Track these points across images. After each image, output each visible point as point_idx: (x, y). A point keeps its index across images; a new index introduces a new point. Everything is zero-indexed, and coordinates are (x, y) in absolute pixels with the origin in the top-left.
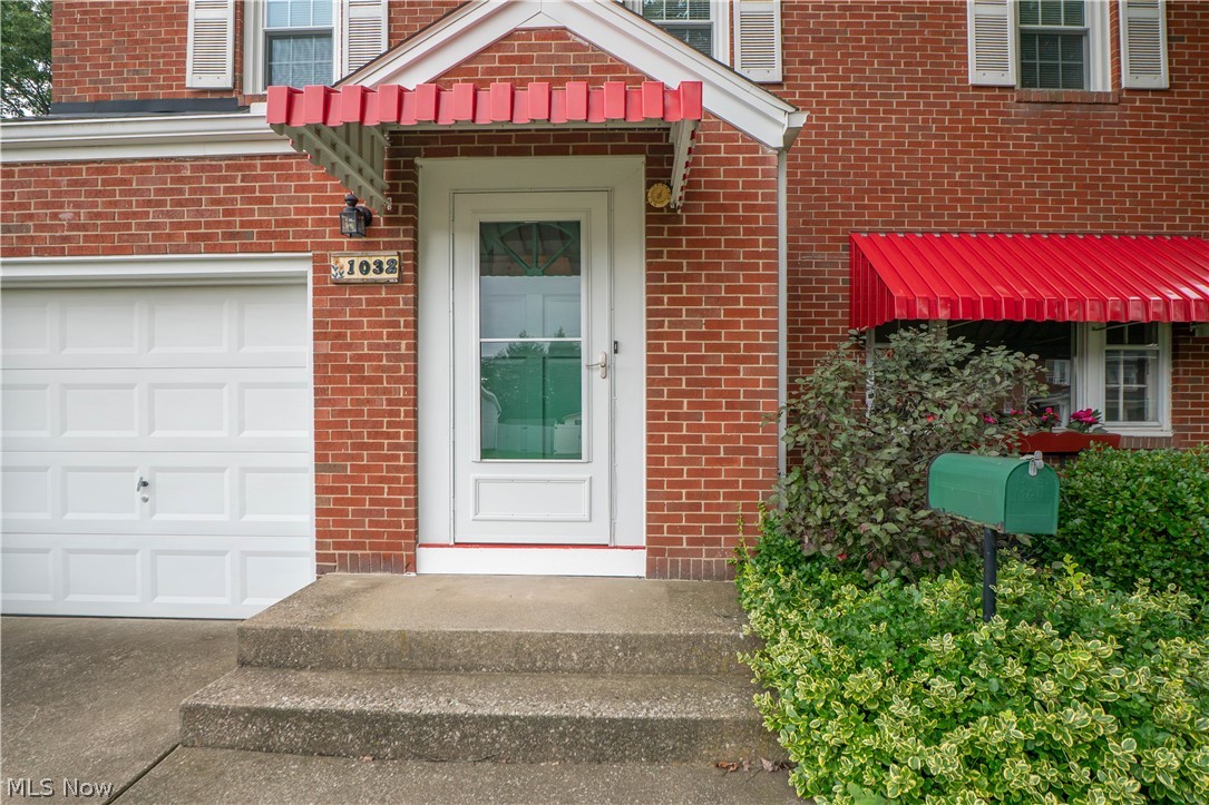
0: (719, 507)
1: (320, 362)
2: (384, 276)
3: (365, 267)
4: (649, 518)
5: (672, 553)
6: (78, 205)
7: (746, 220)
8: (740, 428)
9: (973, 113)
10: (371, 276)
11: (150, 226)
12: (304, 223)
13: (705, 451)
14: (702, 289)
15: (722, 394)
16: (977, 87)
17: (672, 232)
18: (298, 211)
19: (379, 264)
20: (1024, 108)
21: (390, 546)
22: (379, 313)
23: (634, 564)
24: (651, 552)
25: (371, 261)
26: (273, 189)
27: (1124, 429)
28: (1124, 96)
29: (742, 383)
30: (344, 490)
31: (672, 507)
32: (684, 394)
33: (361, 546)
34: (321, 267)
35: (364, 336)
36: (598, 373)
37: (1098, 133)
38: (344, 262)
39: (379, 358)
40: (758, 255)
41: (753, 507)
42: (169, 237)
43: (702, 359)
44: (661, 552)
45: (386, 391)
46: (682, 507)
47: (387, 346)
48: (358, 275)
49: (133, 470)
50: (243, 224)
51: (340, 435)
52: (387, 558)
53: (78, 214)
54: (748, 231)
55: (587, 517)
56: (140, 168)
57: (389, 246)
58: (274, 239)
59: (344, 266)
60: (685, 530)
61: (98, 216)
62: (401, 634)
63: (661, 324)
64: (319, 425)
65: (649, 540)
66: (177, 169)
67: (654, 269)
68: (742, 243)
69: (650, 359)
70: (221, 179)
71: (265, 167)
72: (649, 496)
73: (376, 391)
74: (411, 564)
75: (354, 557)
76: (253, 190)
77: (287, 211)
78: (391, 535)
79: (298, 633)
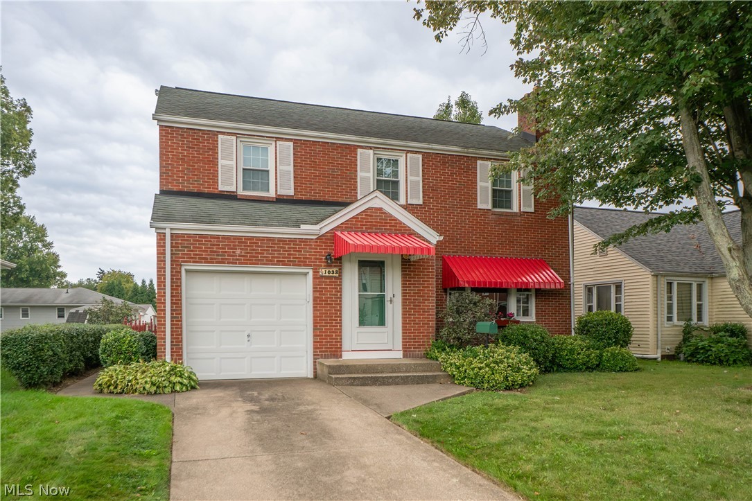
0: (421, 339)
1: (315, 299)
2: (334, 275)
3: (329, 272)
4: (403, 342)
5: (409, 351)
6: (241, 249)
7: (427, 263)
8: (426, 318)
9: (479, 217)
10: (331, 275)
11: (265, 257)
12: (311, 259)
13: (417, 324)
14: (416, 281)
15: (421, 309)
16: (479, 209)
17: (409, 265)
18: (309, 255)
19: (333, 271)
20: (494, 216)
21: (335, 351)
22: (332, 285)
23: (400, 355)
24: (404, 351)
25: (331, 270)
26: (302, 248)
27: (522, 319)
28: (522, 214)
29: (426, 306)
30: (322, 336)
31: (409, 339)
32: (412, 309)
33: (327, 351)
34: (316, 272)
35: (328, 291)
36: (389, 303)
37: (514, 225)
38: (324, 270)
39: (332, 298)
40: (430, 272)
41: (429, 339)
42: (271, 261)
43: (416, 299)
44: (406, 351)
45: (334, 307)
46: (412, 339)
47: (334, 295)
48: (327, 274)
49: (244, 331)
50: (293, 258)
51: (321, 320)
52: (334, 355)
53: (241, 252)
54: (428, 266)
55: (386, 342)
56: (262, 239)
57: (335, 266)
58: (303, 262)
59: (323, 272)
60: (412, 345)
61: (248, 253)
62: (367, 365)
63: (406, 290)
64: (315, 317)
65: (403, 348)
66: (273, 240)
67: (404, 276)
68: (426, 269)
69: (403, 299)
70: (286, 244)
71: (300, 242)
72: (403, 336)
73: (331, 307)
74: (341, 357)
75: (325, 355)
76: (296, 248)
77: (306, 255)
78: (336, 348)
79: (343, 366)
